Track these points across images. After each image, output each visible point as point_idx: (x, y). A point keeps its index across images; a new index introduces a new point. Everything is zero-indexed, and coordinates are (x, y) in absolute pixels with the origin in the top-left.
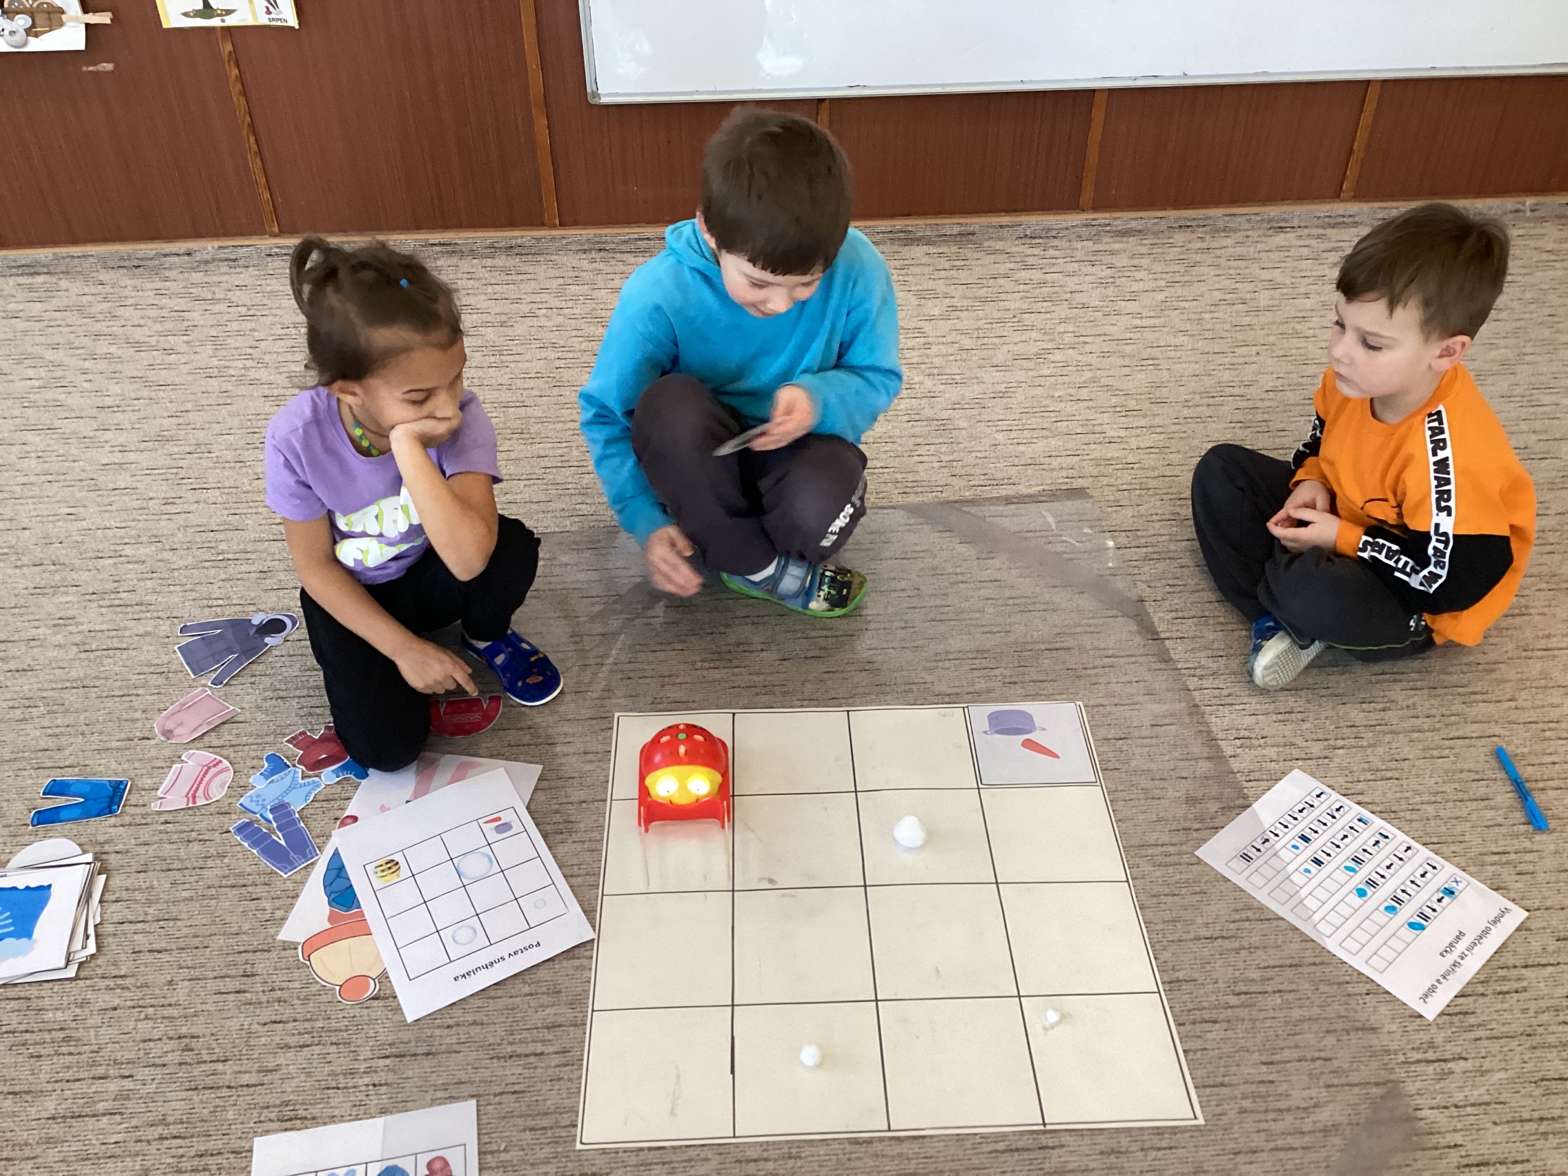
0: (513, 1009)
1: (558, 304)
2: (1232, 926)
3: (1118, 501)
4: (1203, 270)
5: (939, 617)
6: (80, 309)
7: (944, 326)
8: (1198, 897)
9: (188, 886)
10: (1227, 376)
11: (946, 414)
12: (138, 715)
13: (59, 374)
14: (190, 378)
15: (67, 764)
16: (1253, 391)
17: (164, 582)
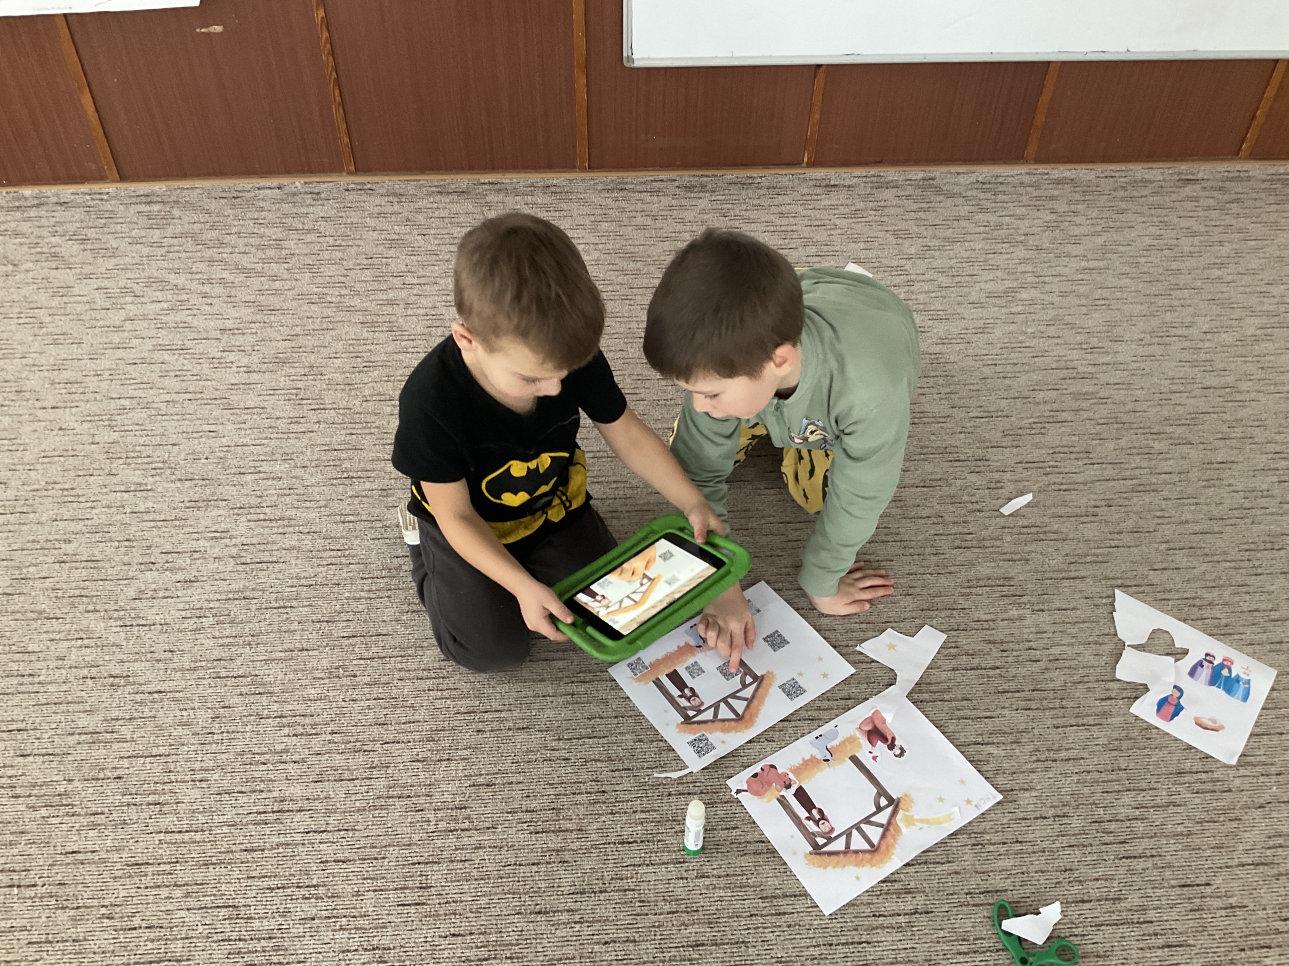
0: (659, 927)
1: (593, 240)
2: (1269, 852)
3: (1100, 434)
4: (1130, 216)
5: (964, 544)
6: (194, 237)
7: (922, 265)
8: (1235, 824)
9: (360, 796)
10: (1168, 317)
11: (937, 349)
12: (295, 626)
13: (185, 297)
14: (294, 303)
15: (240, 673)
16: (1194, 332)
17: (301, 498)
